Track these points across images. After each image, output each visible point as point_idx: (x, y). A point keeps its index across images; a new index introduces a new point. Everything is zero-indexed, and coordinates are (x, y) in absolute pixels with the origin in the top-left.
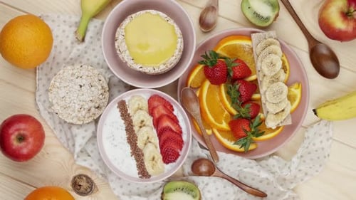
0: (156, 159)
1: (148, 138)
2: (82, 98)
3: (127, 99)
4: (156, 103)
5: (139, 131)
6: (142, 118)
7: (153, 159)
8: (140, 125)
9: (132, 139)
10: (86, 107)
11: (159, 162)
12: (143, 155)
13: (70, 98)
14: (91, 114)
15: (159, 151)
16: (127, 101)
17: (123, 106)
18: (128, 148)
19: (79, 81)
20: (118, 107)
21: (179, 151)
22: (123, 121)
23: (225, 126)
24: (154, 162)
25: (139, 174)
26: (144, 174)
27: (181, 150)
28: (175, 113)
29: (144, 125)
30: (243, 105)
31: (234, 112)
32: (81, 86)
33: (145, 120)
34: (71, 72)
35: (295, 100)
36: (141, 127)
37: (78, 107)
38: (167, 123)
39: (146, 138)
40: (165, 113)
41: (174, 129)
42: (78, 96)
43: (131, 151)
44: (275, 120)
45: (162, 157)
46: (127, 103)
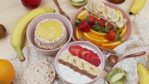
0: (93, 68)
1: (82, 64)
2: (42, 75)
3: (60, 58)
4: (73, 50)
5: (76, 64)
6: (73, 59)
7: (91, 69)
8: (74, 62)
9: (76, 69)
10: (47, 76)
11: (95, 68)
12: (86, 71)
13: (37, 78)
14: (51, 77)
15: (90, 64)
16: (61, 58)
17: (61, 61)
18: (78, 74)
20: (60, 63)
21: (98, 58)
22: (66, 66)
23: (105, 40)
24: (93, 70)
25: (91, 79)
26: (93, 77)
27: (99, 57)
28: (83, 47)
29: (76, 61)
31: (104, 34)
33: (74, 58)
37: (43, 79)
38: (84, 53)
39: (81, 64)
40: (79, 50)
41: (88, 53)
42: (40, 75)
43: (80, 74)
44: (120, 23)
45: (94, 65)
46: (62, 59)
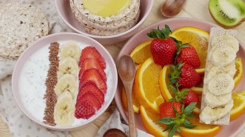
0: (67, 109)
1: (68, 86)
2: (17, 33)
4: (90, 56)
5: (61, 76)
6: (70, 65)
7: (65, 108)
8: (65, 71)
9: (51, 81)
10: (19, 42)
11: (70, 113)
12: (56, 102)
13: (6, 29)
14: (20, 51)
15: (75, 102)
18: (43, 89)
19: (22, 18)
20: (49, 48)
21: (96, 109)
22: (49, 63)
23: (154, 106)
24: (65, 111)
25: (45, 118)
26: (49, 119)
27: (98, 109)
28: (106, 71)
29: (70, 73)
30: (181, 88)
31: (170, 97)
32: (22, 23)
33: (72, 68)
34: (17, 8)
35: (239, 106)
36: (65, 73)
37: (10, 39)
38: (94, 78)
40: (95, 67)
41: (99, 86)
42: (15, 30)
43: (46, 94)
44: (211, 114)
45: (75, 109)
46: (60, 47)
